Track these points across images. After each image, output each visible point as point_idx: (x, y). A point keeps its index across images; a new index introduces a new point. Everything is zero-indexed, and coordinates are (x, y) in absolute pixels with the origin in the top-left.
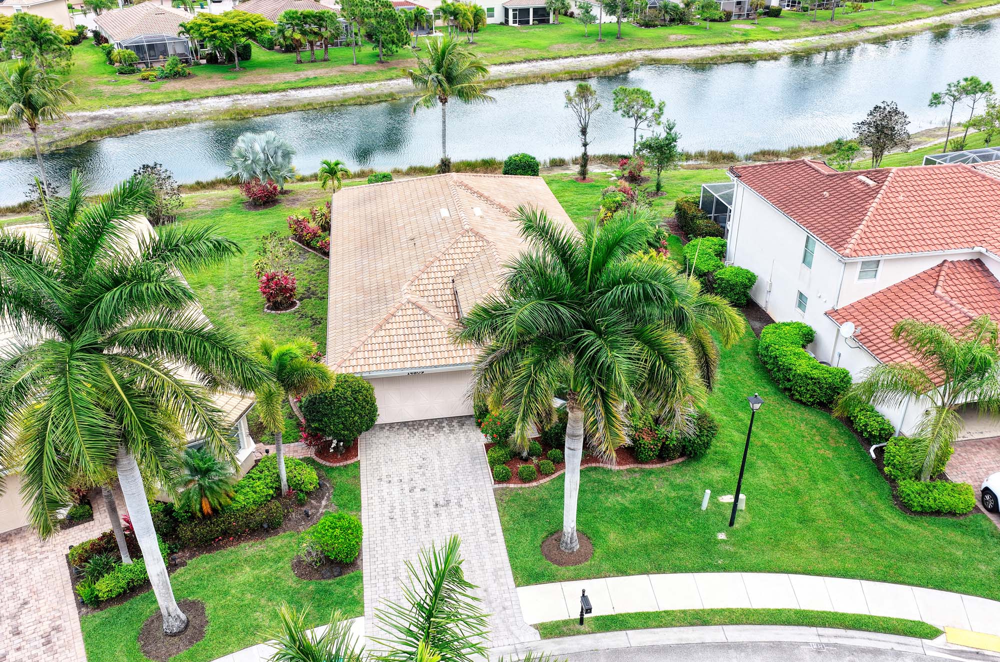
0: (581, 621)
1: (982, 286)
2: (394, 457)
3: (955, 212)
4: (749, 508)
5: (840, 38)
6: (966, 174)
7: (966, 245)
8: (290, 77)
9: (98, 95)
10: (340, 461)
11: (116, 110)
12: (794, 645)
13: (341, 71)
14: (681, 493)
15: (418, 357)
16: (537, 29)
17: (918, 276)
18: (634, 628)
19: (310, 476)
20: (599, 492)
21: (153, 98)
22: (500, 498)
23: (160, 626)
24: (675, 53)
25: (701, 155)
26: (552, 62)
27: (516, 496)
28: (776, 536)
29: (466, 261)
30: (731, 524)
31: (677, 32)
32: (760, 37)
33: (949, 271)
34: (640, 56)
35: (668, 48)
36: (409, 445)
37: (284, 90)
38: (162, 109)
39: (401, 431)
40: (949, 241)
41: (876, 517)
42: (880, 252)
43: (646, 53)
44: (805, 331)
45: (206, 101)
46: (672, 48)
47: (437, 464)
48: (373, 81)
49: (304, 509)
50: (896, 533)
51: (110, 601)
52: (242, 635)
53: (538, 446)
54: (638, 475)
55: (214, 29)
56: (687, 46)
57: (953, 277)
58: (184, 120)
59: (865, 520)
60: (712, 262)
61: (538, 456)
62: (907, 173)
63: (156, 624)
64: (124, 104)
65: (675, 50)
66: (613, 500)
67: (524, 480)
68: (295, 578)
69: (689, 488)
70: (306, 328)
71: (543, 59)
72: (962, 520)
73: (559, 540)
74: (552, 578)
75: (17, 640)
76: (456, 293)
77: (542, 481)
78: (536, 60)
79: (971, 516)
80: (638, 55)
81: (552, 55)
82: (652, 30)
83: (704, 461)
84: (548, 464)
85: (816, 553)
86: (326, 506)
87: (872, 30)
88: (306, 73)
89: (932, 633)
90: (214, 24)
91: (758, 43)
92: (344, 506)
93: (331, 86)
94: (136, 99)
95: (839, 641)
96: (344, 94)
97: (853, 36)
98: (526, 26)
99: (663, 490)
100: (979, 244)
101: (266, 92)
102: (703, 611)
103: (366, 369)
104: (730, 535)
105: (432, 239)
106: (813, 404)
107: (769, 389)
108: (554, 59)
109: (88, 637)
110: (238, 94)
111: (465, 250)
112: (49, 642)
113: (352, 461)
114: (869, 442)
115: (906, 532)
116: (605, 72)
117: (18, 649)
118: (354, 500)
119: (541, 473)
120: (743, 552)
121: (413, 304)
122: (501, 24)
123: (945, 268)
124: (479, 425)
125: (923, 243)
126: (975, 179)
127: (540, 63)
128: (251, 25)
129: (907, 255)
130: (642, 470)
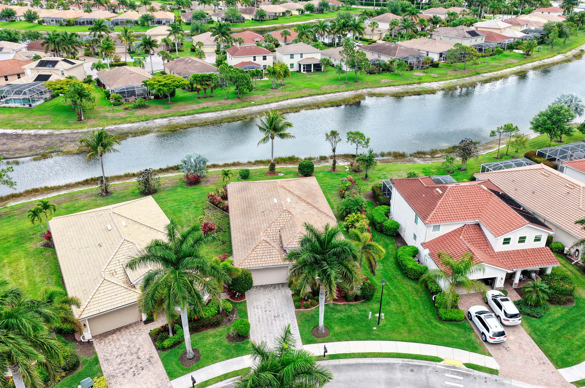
0: (324, 356)
1: (478, 235)
2: (258, 299)
3: (470, 205)
4: (386, 318)
5: (468, 80)
6: (477, 189)
7: (473, 219)
8: (195, 107)
9: (105, 118)
10: (239, 300)
11: (115, 126)
12: (395, 364)
13: (219, 103)
14: (362, 313)
15: (267, 262)
16: (315, 75)
17: (455, 230)
18: (342, 358)
19: (229, 306)
20: (333, 312)
21: (131, 119)
22: (297, 314)
23: (186, 357)
24: (384, 90)
25: (389, 154)
26: (322, 96)
27: (303, 314)
28: (393, 328)
29: (284, 223)
30: (378, 324)
31: (385, 78)
32: (427, 80)
33: (466, 229)
34: (366, 92)
35: (380, 87)
36: (264, 294)
37: (193, 114)
38: (136, 125)
39: (261, 289)
40: (466, 217)
41: (430, 322)
42: (439, 222)
43: (369, 90)
44: (415, 249)
45: (156, 121)
46: (382, 87)
47: (274, 301)
48: (235, 109)
49: (228, 318)
50: (436, 327)
51: (169, 348)
52: (212, 360)
53: (311, 295)
54: (347, 306)
55: (160, 86)
56: (390, 86)
57: (467, 231)
58: (147, 131)
59: (426, 323)
60: (383, 218)
61: (311, 299)
62: (454, 188)
63: (184, 356)
64: (118, 123)
65: (384, 88)
66: (337, 315)
67: (306, 308)
68: (228, 342)
69: (365, 311)
70: (220, 245)
71: (318, 95)
72: (459, 323)
73: (317, 329)
74: (315, 342)
75: (139, 361)
76: (280, 237)
77: (312, 308)
78: (314, 95)
79: (463, 322)
80: (365, 91)
81: (322, 92)
82: (373, 76)
83: (372, 301)
84: (314, 302)
85: (407, 334)
86: (235, 317)
87: (485, 75)
88: (203, 104)
89: (440, 360)
90: (160, 83)
91: (425, 83)
92: (242, 317)
93: (215, 111)
94: (124, 120)
95: (409, 363)
96: (222, 116)
97: (474, 79)
98: (310, 73)
99: (355, 312)
100: (477, 218)
101: (184, 115)
102: (365, 353)
103: (249, 266)
104: (377, 328)
105: (271, 212)
106: (415, 279)
107: (399, 273)
108: (323, 94)
109: (162, 360)
110: (171, 116)
111: (284, 218)
112: (150, 361)
113: (243, 300)
114: (433, 294)
115: (439, 327)
116: (348, 102)
117: (141, 363)
118: (246, 315)
119: (312, 305)
120: (381, 334)
121: (265, 241)
122: (297, 71)
123: (465, 228)
124: (290, 287)
125: (456, 218)
126: (480, 190)
127: (317, 97)
128: (177, 83)
129: (450, 223)
130: (349, 304)
